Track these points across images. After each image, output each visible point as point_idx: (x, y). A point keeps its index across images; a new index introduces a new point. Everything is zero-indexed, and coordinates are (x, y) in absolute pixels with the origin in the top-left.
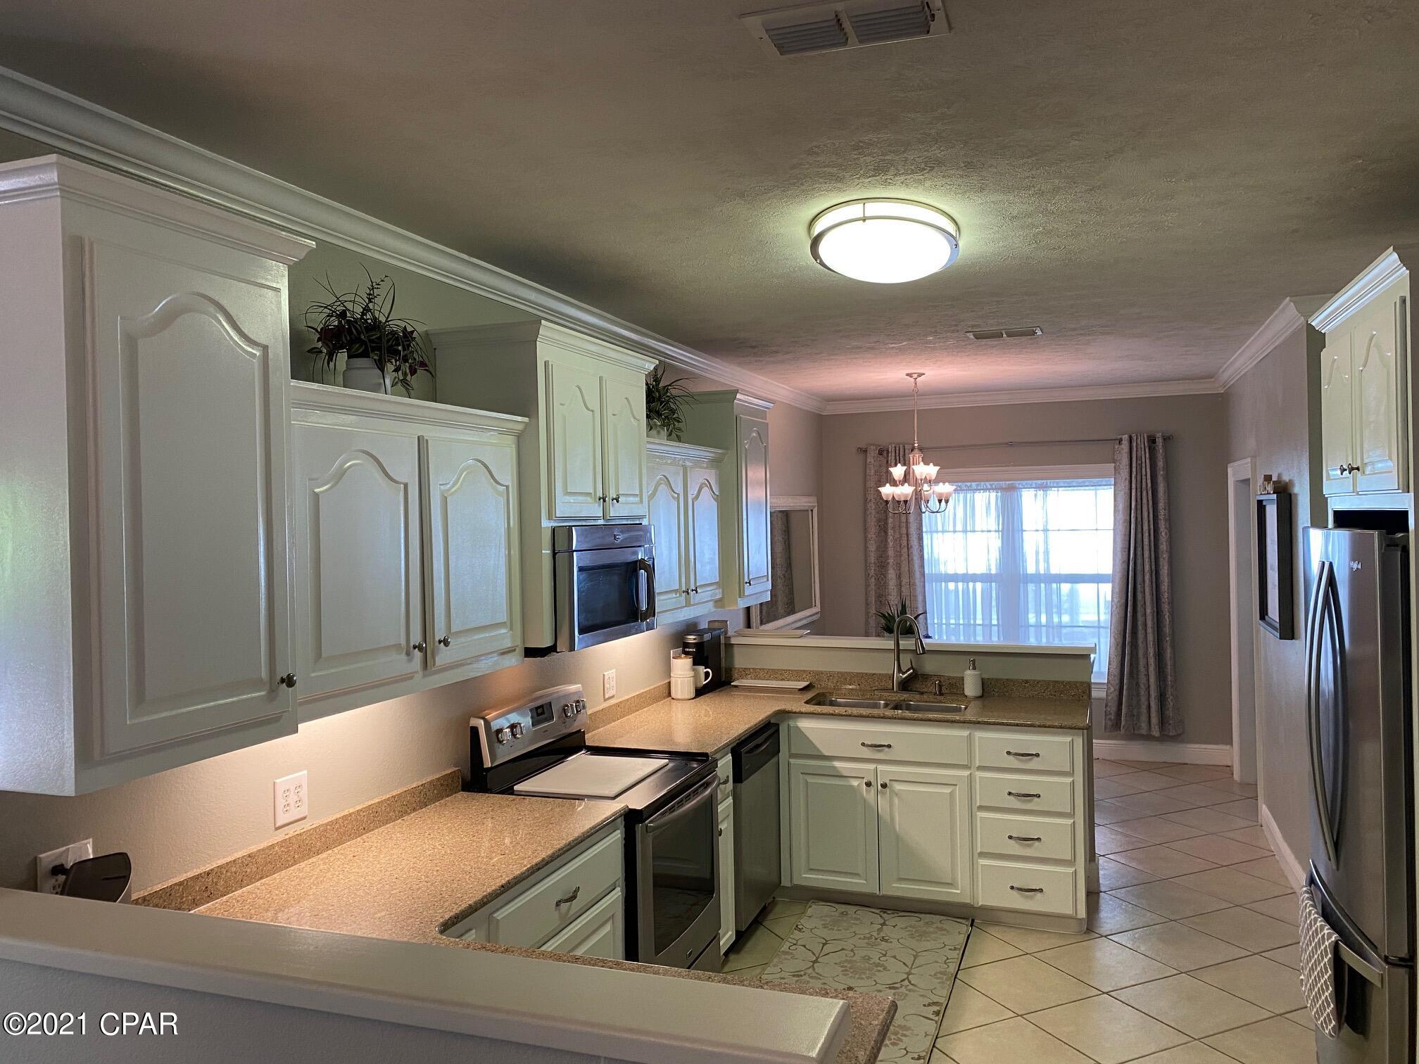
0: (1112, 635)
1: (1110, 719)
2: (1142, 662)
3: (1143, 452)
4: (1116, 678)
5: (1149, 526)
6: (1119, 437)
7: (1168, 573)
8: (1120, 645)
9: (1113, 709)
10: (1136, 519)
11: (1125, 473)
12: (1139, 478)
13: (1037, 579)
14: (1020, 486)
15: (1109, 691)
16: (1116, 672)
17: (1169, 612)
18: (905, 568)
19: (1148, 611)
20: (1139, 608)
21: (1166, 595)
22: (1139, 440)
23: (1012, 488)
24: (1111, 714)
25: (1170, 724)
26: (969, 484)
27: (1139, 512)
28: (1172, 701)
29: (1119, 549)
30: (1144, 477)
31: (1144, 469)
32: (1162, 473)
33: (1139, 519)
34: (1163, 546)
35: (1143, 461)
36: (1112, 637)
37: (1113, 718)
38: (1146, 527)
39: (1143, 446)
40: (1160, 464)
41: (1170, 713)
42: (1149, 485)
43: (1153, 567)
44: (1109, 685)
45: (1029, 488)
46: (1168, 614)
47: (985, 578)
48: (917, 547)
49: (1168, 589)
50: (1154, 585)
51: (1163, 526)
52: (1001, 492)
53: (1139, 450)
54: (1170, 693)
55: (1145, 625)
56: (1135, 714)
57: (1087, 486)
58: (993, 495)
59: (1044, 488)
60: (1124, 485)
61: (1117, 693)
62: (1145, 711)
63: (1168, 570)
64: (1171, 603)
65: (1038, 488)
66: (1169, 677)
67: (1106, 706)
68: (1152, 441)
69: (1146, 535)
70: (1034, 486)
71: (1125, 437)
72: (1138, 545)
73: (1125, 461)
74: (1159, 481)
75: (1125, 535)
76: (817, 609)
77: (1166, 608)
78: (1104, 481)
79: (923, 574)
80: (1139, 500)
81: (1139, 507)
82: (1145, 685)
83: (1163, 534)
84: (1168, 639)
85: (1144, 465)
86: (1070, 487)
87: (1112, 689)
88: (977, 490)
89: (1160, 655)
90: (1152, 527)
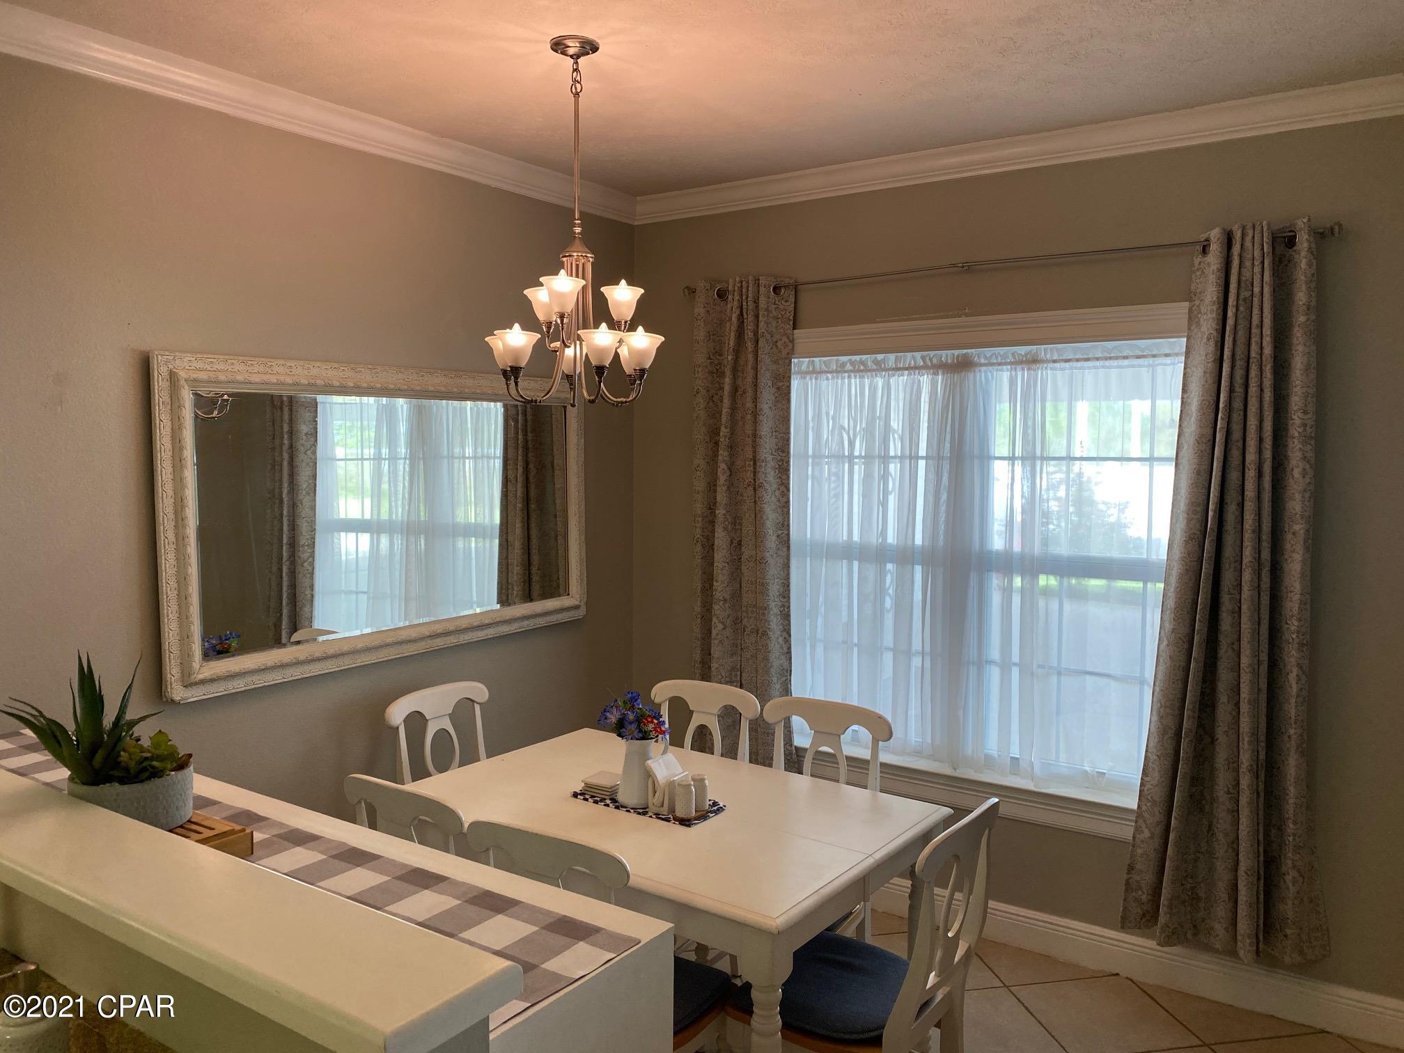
0: (1155, 707)
1: (1137, 900)
2: (1222, 780)
3: (1257, 269)
4: (1156, 810)
5: (1260, 451)
6: (1203, 237)
7: (1303, 575)
8: (1171, 733)
9: (1148, 878)
10: (1228, 433)
11: (1208, 324)
12: (1241, 333)
13: (1007, 564)
14: (983, 361)
15: (1140, 837)
16: (1158, 794)
17: (1300, 666)
18: (748, 528)
19: (1245, 661)
20: (1224, 652)
21: (1294, 624)
22: (1248, 239)
23: (964, 365)
24: (1140, 888)
25: (1286, 936)
26: (880, 357)
27: (1237, 417)
28: (1294, 882)
29: (1183, 506)
30: (1255, 331)
31: (1256, 311)
32: (1302, 319)
33: (1237, 435)
34: (1296, 504)
35: (1257, 290)
36: (1154, 713)
37: (1144, 897)
38: (1251, 457)
39: (1257, 253)
40: (1301, 296)
41: (1288, 908)
42: (1268, 350)
43: (1266, 554)
44: (1141, 821)
45: (1000, 364)
46: (1295, 671)
47: (904, 556)
48: (775, 486)
49: (1300, 610)
50: (1265, 599)
51: (1299, 454)
52: (943, 374)
53: (1248, 264)
54: (1289, 862)
55: (1237, 690)
56: (1202, 895)
57: (1126, 358)
58: (925, 380)
59: (1032, 362)
60: (1205, 350)
61: (1157, 842)
62: (1224, 896)
63: (1304, 562)
64: (1311, 646)
65: (1021, 362)
66: (1291, 825)
67: (1131, 868)
68: (1284, 241)
69: (1251, 474)
70: (1010, 359)
71: (1215, 234)
72: (1228, 499)
73: (1211, 293)
74: (1295, 341)
75: (1198, 473)
76: (575, 595)
77: (1292, 657)
78: (1164, 344)
79: (785, 541)
80: (1239, 389)
81: (1238, 404)
82: (1226, 835)
83: (1296, 473)
84: (1292, 731)
85: (1256, 301)
86: (1088, 360)
87: (1147, 833)
88: (897, 369)
89: (1269, 770)
90: (1268, 454)
